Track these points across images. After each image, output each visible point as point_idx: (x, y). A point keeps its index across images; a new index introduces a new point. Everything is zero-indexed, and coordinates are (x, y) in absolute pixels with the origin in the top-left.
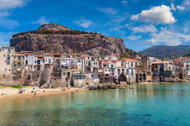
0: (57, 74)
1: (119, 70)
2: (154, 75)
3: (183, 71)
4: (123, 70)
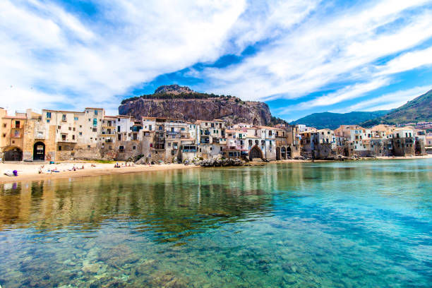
0: (159, 145)
1: (250, 142)
2: (303, 150)
3: (349, 145)
4: (257, 142)
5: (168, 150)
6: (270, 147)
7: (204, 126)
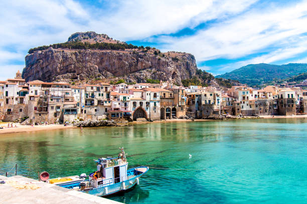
0: (43, 108)
1: (134, 104)
2: (190, 110)
3: (236, 105)
4: (141, 103)
5: (51, 112)
6: (155, 108)
7: (89, 90)
